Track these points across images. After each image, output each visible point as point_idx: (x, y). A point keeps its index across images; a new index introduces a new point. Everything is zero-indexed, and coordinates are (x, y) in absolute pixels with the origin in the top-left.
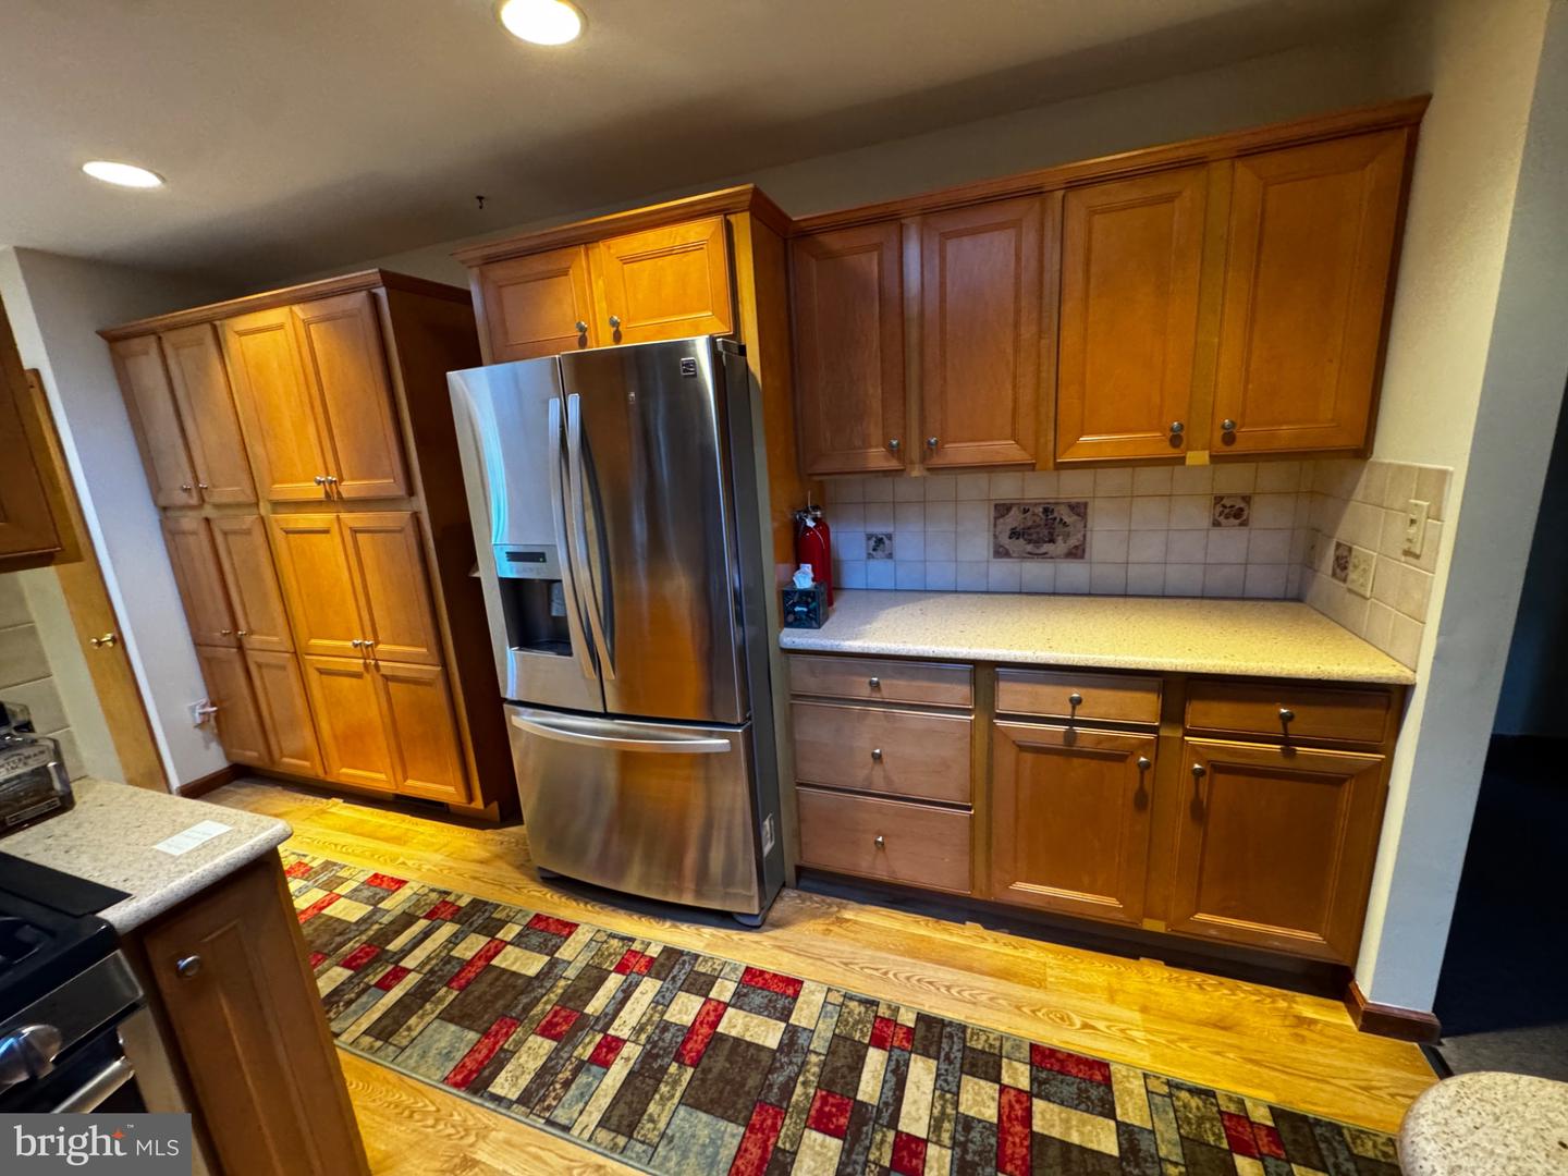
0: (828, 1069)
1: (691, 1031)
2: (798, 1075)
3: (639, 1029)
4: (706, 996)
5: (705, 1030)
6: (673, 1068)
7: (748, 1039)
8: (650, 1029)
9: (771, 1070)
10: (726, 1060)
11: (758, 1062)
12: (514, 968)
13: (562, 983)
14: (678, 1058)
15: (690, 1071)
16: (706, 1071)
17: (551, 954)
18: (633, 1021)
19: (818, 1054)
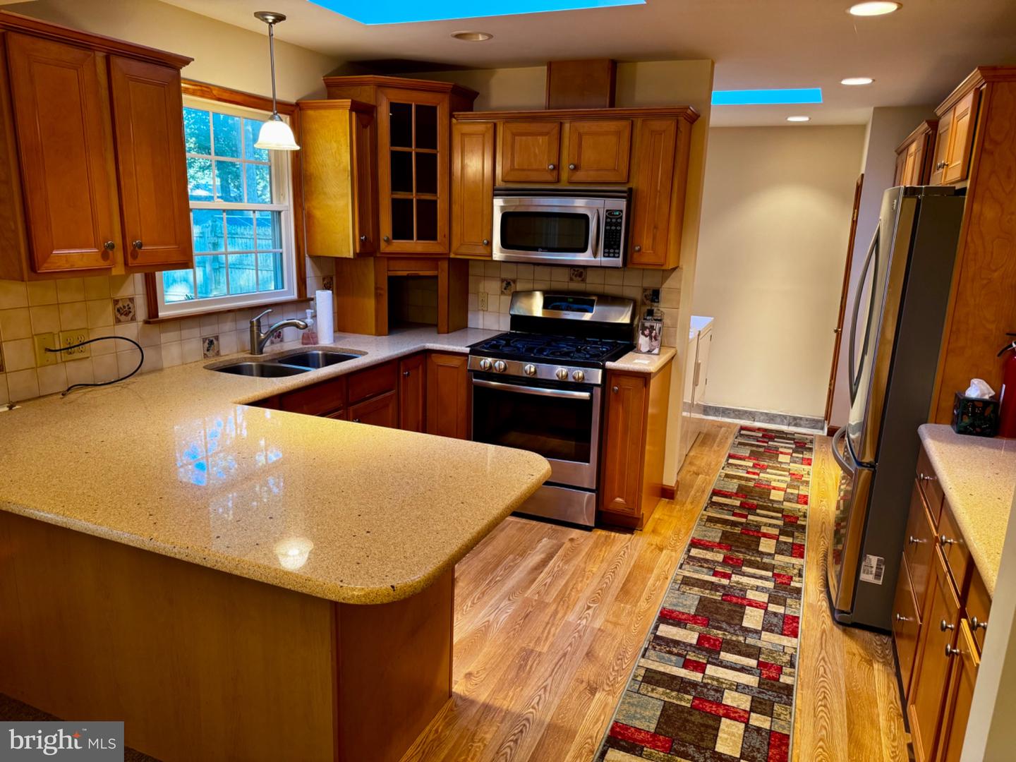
0: (736, 643)
1: (744, 598)
2: (729, 632)
3: (738, 583)
4: (769, 602)
5: (745, 602)
6: (718, 593)
7: (745, 616)
8: (740, 586)
9: (729, 624)
10: (729, 610)
11: (732, 619)
12: (761, 544)
13: (759, 559)
14: (724, 595)
15: (720, 598)
16: (721, 603)
17: (776, 553)
18: (741, 581)
19: (745, 640)
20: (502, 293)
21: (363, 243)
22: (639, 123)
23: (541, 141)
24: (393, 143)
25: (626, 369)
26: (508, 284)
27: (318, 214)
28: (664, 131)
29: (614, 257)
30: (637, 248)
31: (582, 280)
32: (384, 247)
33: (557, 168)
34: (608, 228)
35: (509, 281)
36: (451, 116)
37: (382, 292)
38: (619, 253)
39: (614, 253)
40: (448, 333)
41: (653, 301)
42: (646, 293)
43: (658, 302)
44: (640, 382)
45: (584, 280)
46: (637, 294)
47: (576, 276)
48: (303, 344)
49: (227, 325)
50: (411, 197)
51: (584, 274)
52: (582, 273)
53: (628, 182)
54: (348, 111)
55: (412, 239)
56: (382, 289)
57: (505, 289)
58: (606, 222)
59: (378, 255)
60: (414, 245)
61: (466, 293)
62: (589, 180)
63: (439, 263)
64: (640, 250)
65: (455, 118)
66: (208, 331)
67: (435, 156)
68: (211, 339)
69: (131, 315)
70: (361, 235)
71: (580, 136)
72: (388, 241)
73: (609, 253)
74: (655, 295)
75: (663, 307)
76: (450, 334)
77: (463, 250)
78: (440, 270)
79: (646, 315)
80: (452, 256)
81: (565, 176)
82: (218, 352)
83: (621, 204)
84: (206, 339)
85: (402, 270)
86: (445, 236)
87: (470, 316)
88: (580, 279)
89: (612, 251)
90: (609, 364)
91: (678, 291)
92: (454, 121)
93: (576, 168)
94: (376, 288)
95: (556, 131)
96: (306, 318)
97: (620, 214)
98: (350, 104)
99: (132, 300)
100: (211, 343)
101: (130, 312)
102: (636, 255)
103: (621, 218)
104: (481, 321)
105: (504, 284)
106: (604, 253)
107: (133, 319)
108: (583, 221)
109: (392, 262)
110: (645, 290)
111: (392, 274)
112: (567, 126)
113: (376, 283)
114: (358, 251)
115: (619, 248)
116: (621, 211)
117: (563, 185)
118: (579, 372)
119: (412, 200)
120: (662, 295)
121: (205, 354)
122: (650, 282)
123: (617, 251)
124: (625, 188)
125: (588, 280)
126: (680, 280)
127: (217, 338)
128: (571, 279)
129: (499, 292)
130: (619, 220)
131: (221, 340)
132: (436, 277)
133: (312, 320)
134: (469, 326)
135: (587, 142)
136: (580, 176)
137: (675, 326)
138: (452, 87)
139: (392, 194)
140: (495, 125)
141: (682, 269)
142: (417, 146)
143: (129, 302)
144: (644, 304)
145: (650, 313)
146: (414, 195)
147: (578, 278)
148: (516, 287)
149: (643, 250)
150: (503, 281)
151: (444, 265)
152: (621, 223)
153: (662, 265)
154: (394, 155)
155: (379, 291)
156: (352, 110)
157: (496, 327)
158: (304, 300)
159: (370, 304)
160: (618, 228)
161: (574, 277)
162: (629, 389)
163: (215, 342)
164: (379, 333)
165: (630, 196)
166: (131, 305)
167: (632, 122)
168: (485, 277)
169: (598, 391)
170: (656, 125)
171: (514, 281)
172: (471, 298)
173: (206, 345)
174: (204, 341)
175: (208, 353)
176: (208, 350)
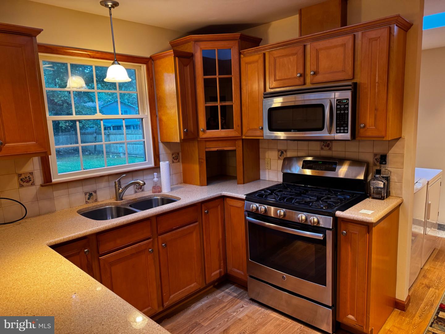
20: (279, 158)
21: (186, 134)
22: (359, 35)
23: (292, 59)
24: (205, 74)
25: (352, 218)
26: (282, 153)
27: (164, 118)
28: (380, 37)
29: (344, 132)
30: (362, 126)
31: (329, 149)
32: (202, 135)
33: (303, 75)
34: (339, 112)
35: (282, 151)
36: (240, 54)
37: (202, 161)
38: (347, 130)
39: (344, 130)
40: (244, 184)
41: (381, 163)
42: (376, 157)
43: (386, 164)
44: (364, 229)
45: (330, 149)
46: (370, 158)
47: (325, 147)
48: (153, 193)
49: (103, 184)
50: (216, 104)
51: (330, 145)
52: (329, 144)
53: (353, 78)
54: (173, 57)
55: (218, 129)
56: (202, 159)
57: (280, 156)
58: (337, 108)
59: (199, 139)
60: (220, 133)
61: (258, 159)
62: (325, 80)
63: (236, 142)
64: (364, 127)
65: (242, 54)
66: (89, 188)
67: (231, 78)
68: (91, 192)
69: (31, 182)
70: (184, 129)
71: (317, 51)
72: (204, 131)
73: (340, 130)
74: (383, 159)
75: (390, 168)
76: (245, 184)
77: (250, 133)
78: (237, 147)
79: (375, 173)
80: (244, 137)
81: (308, 80)
82: (96, 199)
83: (348, 95)
84: (87, 193)
85: (214, 147)
86: (238, 126)
87: (261, 173)
88: (328, 148)
89: (342, 128)
90: (339, 213)
91: (402, 156)
92: (242, 56)
93: (315, 74)
94: (199, 159)
95: (301, 51)
96: (154, 178)
97: (347, 102)
98: (173, 52)
99: (31, 173)
100: (91, 195)
101: (30, 180)
102: (362, 131)
103: (348, 104)
104: (267, 176)
105: (280, 153)
106: (337, 130)
107: (33, 184)
108: (320, 109)
109: (208, 143)
110: (375, 155)
111: (207, 150)
112: (308, 47)
113: (199, 156)
114: (182, 138)
115: (347, 126)
116: (348, 99)
117: (308, 86)
118: (314, 218)
119: (218, 106)
120: (390, 158)
121: (86, 202)
122: (379, 150)
123: (346, 128)
124: (350, 83)
125: (334, 149)
126: (403, 148)
127: (95, 192)
128: (322, 149)
129: (277, 158)
130: (346, 106)
131: (98, 193)
132: (235, 150)
133: (157, 179)
134: (261, 178)
135: (322, 55)
136: (319, 78)
137: (400, 181)
138: (239, 36)
139: (205, 104)
140: (264, 54)
141: (404, 139)
142: (219, 74)
143: (29, 175)
144: (375, 165)
145: (379, 172)
146: (219, 103)
147: (326, 147)
148: (287, 154)
149: (368, 126)
150: (279, 151)
151: (240, 143)
152: (348, 108)
153: (384, 137)
154: (206, 81)
155: (200, 160)
156: (175, 57)
157: (276, 180)
158: (157, 167)
159: (196, 167)
160: (346, 112)
161: (323, 147)
162: (356, 234)
163: (94, 194)
164: (202, 185)
165: (355, 89)
166: (31, 176)
167: (354, 35)
168: (269, 149)
169: (329, 234)
170: (373, 34)
171: (286, 151)
172: (261, 161)
173: (87, 196)
174: (86, 194)
175: (88, 201)
176: (89, 199)
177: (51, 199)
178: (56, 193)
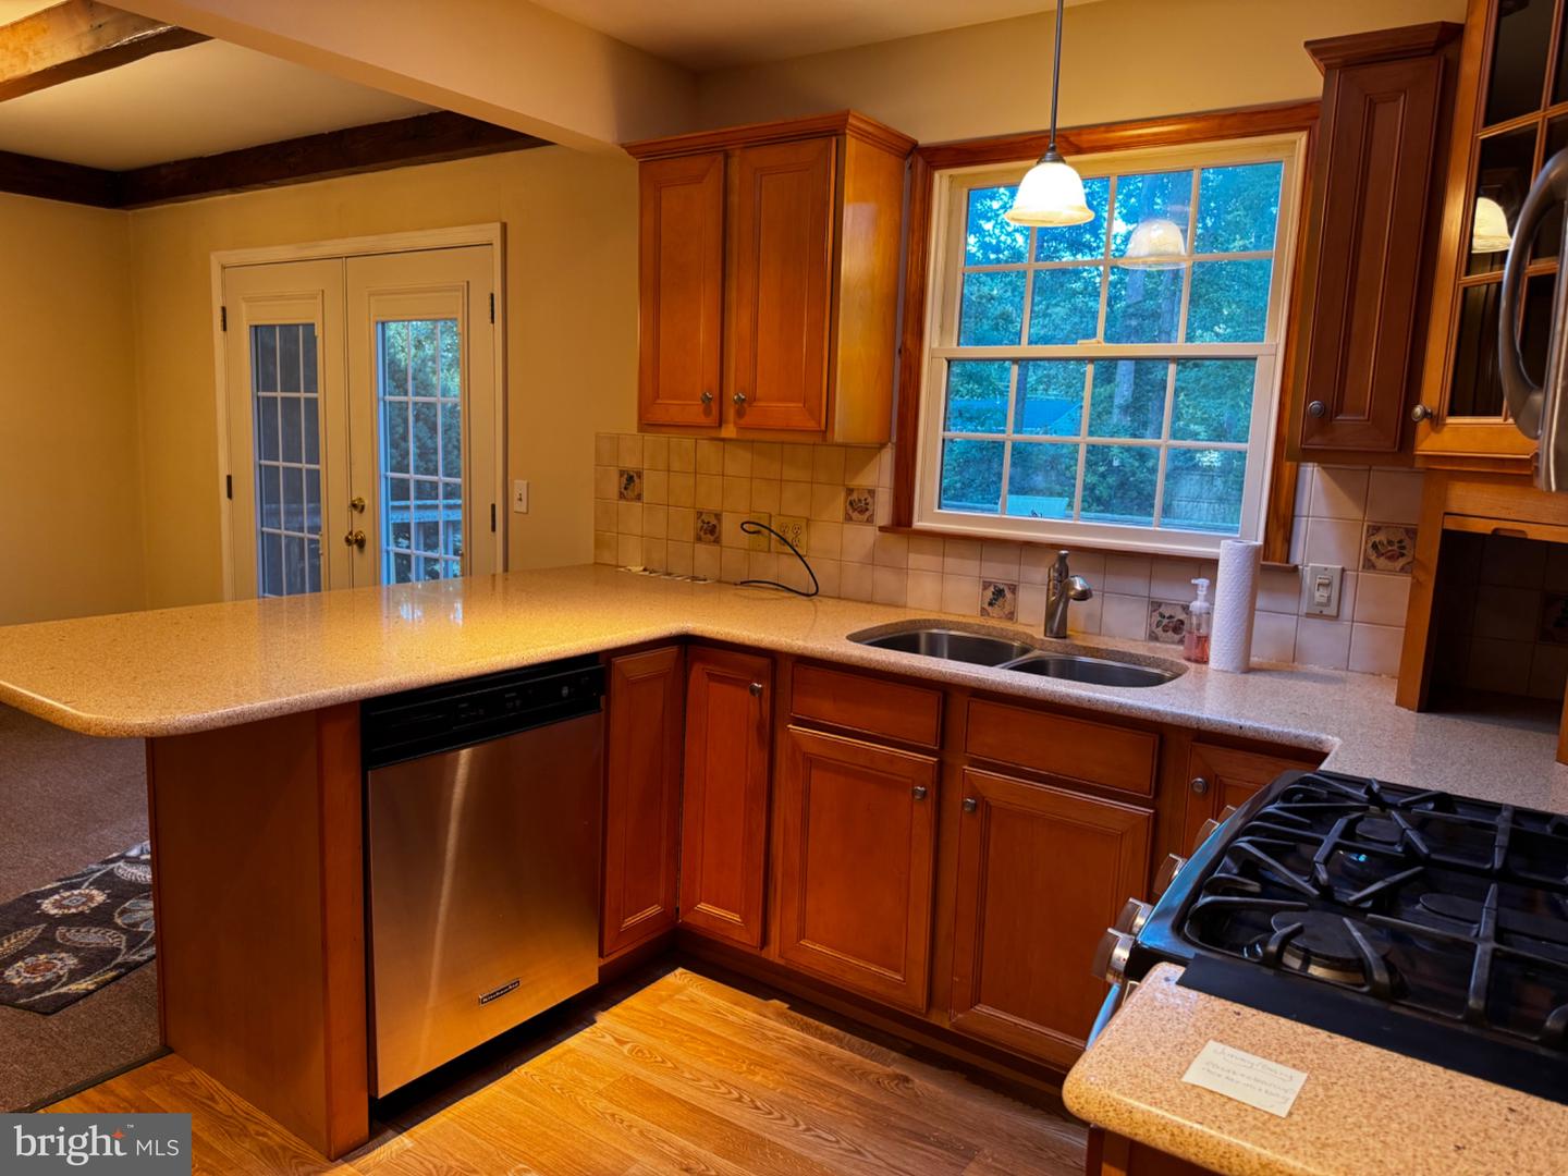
21: (1318, 424)
24: (1492, 115)
32: (1430, 442)
37: (1422, 577)
66: (999, 571)
68: (1001, 587)
69: (867, 514)
70: (1308, 399)
72: (1430, 420)
82: (1012, 613)
84: (990, 583)
85: (1484, 515)
99: (872, 493)
100: (999, 593)
101: (867, 509)
107: (870, 521)
109: (1457, 489)
111: (1451, 525)
114: (1301, 444)
121: (983, 609)
127: (1014, 589)
131: (1021, 594)
143: (866, 496)
156: (1330, 70)
163: (1008, 594)
166: (869, 500)
173: (989, 594)
174: (986, 585)
175: (989, 609)
176: (990, 604)
177: (902, 570)
178: (916, 560)
